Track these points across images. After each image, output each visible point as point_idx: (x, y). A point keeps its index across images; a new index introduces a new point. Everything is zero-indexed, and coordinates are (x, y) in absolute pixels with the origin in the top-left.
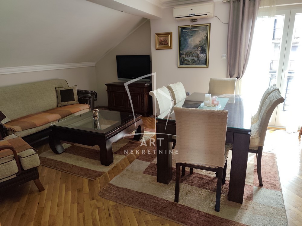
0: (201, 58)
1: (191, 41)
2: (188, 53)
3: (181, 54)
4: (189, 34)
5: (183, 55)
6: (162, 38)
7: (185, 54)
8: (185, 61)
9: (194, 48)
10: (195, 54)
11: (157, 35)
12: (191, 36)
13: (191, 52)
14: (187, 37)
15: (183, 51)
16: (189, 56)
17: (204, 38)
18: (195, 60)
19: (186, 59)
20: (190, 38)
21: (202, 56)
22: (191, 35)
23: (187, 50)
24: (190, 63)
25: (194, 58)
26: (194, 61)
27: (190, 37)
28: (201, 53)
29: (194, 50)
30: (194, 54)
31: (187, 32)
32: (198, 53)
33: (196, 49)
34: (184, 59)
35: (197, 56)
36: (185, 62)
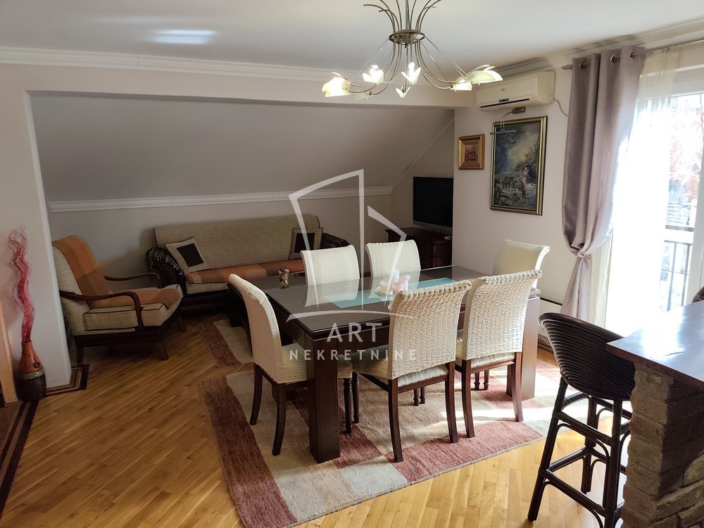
0: (528, 192)
1: (512, 153)
2: (507, 180)
3: (496, 182)
4: (510, 138)
5: (499, 183)
6: (469, 147)
7: (502, 182)
8: (502, 196)
9: (517, 170)
10: (519, 183)
11: (462, 140)
12: (513, 143)
13: (512, 178)
14: (506, 146)
15: (499, 175)
16: (508, 185)
17: (534, 148)
18: (518, 195)
19: (503, 191)
20: (510, 147)
21: (529, 186)
22: (513, 141)
23: (506, 173)
24: (509, 202)
25: (517, 191)
26: (516, 199)
27: (511, 145)
28: (529, 181)
29: (517, 173)
30: (516, 182)
31: (505, 136)
32: (524, 180)
33: (520, 173)
34: (500, 192)
35: (522, 188)
36: (502, 198)
